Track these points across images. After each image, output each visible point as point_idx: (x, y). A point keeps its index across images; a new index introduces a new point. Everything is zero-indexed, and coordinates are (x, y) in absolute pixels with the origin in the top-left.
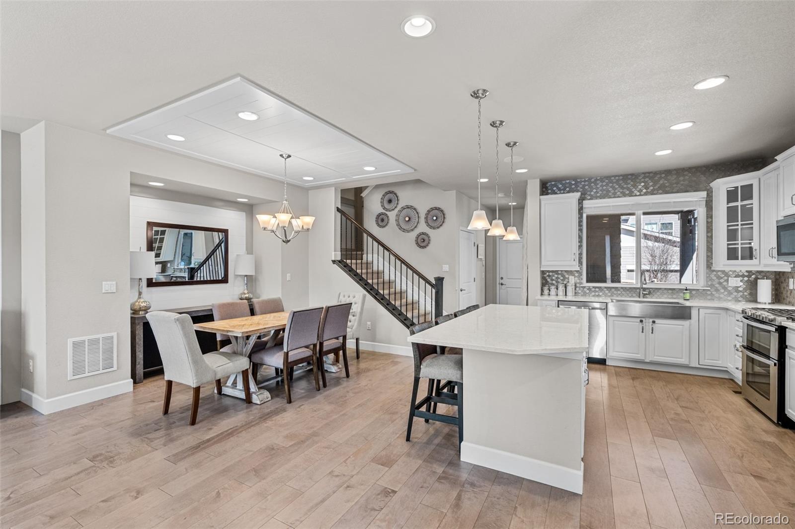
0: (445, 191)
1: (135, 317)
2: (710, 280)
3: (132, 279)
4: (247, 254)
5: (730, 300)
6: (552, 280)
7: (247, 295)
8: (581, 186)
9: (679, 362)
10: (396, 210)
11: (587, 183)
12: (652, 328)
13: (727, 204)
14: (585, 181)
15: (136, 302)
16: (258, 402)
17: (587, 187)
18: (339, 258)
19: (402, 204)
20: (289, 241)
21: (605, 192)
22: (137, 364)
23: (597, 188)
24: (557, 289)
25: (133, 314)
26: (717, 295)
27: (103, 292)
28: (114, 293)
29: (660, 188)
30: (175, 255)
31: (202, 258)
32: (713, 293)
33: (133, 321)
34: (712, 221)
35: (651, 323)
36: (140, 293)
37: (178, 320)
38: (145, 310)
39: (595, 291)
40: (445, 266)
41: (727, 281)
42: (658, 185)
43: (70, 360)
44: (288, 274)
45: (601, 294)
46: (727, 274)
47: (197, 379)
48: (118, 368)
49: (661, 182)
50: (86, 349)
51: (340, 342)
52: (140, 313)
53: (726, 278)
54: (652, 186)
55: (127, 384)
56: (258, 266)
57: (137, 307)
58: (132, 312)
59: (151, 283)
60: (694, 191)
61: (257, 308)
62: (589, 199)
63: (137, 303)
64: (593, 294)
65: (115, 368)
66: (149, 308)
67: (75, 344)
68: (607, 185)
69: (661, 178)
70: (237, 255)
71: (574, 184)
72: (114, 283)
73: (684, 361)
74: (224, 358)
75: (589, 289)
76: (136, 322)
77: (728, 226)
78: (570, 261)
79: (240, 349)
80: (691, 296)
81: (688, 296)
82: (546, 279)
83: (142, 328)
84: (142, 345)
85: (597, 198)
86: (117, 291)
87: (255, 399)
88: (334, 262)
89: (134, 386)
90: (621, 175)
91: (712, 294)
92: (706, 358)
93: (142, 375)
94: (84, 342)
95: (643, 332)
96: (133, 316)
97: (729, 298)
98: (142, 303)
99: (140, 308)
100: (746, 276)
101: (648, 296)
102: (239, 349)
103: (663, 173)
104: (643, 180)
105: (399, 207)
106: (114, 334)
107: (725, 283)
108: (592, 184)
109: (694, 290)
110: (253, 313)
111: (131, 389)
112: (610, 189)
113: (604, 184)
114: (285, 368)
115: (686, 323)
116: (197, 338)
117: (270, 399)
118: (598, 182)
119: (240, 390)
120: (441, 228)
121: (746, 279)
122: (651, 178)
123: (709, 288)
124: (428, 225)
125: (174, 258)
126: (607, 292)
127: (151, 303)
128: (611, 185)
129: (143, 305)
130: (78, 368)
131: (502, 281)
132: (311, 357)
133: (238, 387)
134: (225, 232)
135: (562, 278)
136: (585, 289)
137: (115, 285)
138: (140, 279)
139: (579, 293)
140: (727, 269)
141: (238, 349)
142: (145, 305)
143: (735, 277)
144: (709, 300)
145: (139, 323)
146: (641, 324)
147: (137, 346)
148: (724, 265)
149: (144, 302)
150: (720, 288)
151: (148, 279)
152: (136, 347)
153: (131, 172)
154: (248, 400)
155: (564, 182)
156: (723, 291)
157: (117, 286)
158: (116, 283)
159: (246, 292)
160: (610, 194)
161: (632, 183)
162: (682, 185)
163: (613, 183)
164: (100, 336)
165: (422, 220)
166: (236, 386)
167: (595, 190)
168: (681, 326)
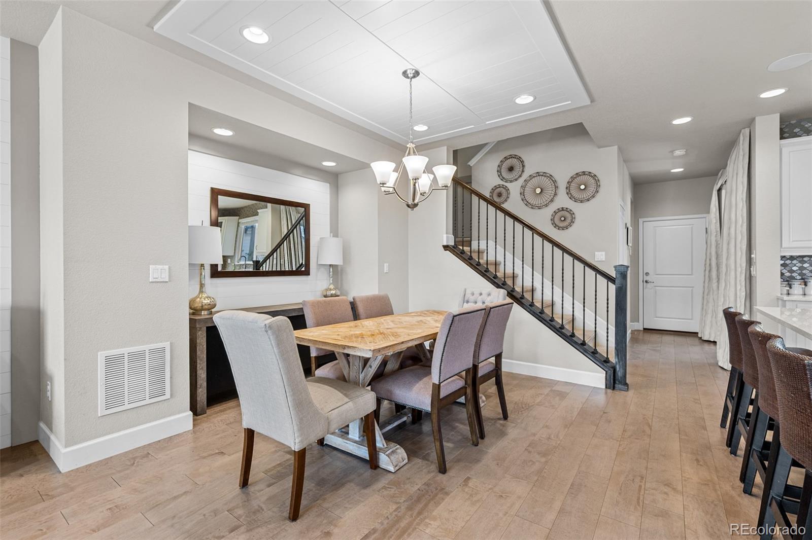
0: (599, 147)
1: (196, 319)
3: (191, 265)
4: (333, 237)
7: (333, 292)
10: (521, 181)
15: (197, 297)
16: (392, 469)
18: (452, 243)
19: (528, 171)
20: (416, 205)
22: (198, 386)
25: (193, 314)
27: (150, 281)
28: (167, 282)
30: (235, 250)
31: (265, 251)
33: (192, 322)
36: (202, 286)
37: (270, 327)
38: (208, 310)
40: (600, 253)
43: (101, 385)
44: (385, 264)
47: (301, 435)
48: (171, 395)
50: (126, 368)
51: (492, 363)
52: (203, 314)
55: (184, 419)
56: (346, 253)
57: (197, 305)
58: (192, 311)
59: (216, 273)
61: (361, 309)
63: (199, 299)
65: (168, 396)
66: (214, 306)
67: (109, 361)
70: (321, 238)
72: (167, 267)
74: (337, 392)
76: (198, 326)
79: (355, 374)
83: (205, 334)
84: (205, 359)
86: (170, 281)
87: (384, 461)
88: (446, 247)
89: (194, 420)
93: (205, 403)
94: (122, 356)
96: (193, 317)
98: (205, 299)
99: (202, 306)
102: (353, 375)
105: (525, 176)
106: (167, 345)
110: (356, 317)
111: (190, 426)
114: (436, 411)
116: (301, 359)
117: (406, 461)
119: (355, 442)
120: (593, 201)
124: (571, 197)
125: (235, 253)
127: (216, 299)
129: (207, 301)
130: (113, 397)
131: (646, 278)
132: (464, 389)
133: (350, 436)
134: (306, 207)
137: (167, 270)
138: (202, 265)
141: (351, 373)
142: (209, 301)
145: (200, 328)
147: (198, 361)
149: (207, 297)
151: (212, 266)
152: (196, 362)
153: (189, 103)
154: (373, 463)
157: (169, 272)
158: (170, 268)
159: (332, 287)
164: (146, 347)
165: (562, 191)
166: (348, 433)
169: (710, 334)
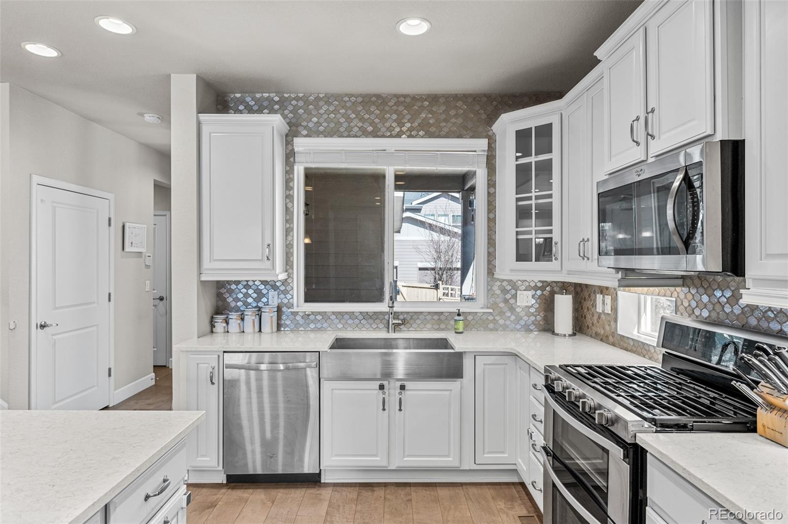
2: (492, 295)
5: (518, 330)
6: (237, 300)
8: (290, 108)
9: (443, 465)
11: (301, 103)
12: (400, 399)
13: (516, 161)
14: (297, 99)
17: (301, 111)
21: (332, 125)
23: (320, 116)
24: (243, 319)
26: (501, 322)
29: (421, 126)
32: (496, 318)
34: (495, 192)
35: (398, 391)
39: (315, 321)
41: (515, 296)
42: (419, 121)
45: (325, 325)
46: (514, 285)
49: (423, 115)
53: (513, 292)
54: (409, 121)
60: (471, 138)
62: (306, 136)
64: (312, 326)
68: (336, 111)
69: (422, 108)
71: (277, 103)
73: (450, 461)
75: (306, 316)
77: (518, 200)
78: (261, 260)
80: (466, 327)
81: (461, 326)
82: (225, 299)
85: (318, 134)
90: (360, 95)
91: (494, 319)
92: (486, 450)
95: (384, 409)
97: (518, 327)
100: (540, 288)
101: (402, 327)
103: (426, 100)
104: (395, 108)
107: (512, 301)
108: (311, 107)
109: (470, 313)
112: (342, 120)
113: (332, 108)
115: (454, 385)
118: (321, 103)
121: (539, 292)
122: (408, 107)
123: (491, 311)
126: (337, 321)
128: (343, 111)
135: (255, 295)
136: (298, 318)
139: (287, 326)
140: (514, 277)
143: (525, 290)
144: (491, 330)
146: (381, 392)
148: (512, 270)
150: (506, 309)
155: (258, 95)
156: (508, 314)
160: (342, 129)
161: (378, 112)
162: (454, 124)
163: (346, 108)
167: (315, 119)
168: (447, 393)
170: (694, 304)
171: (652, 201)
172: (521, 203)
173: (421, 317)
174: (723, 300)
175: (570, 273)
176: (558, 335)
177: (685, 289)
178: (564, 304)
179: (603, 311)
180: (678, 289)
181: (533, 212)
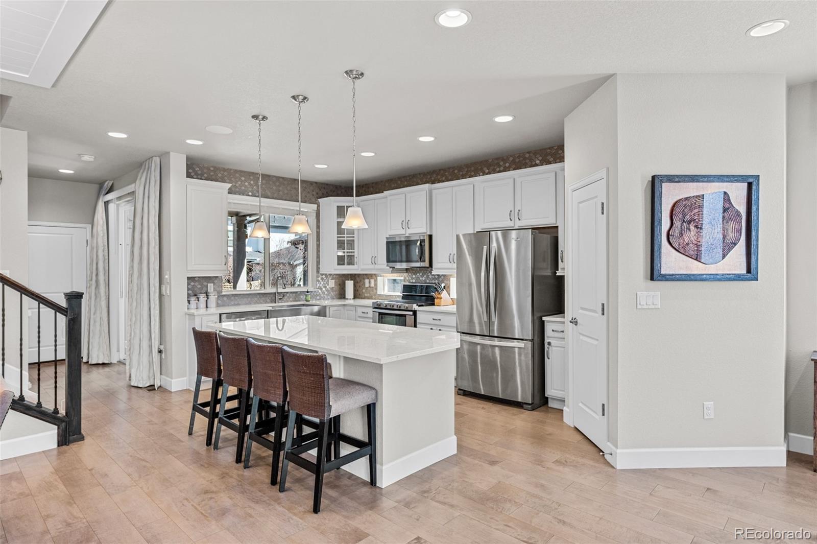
2: (318, 282)
5: (329, 299)
11: (226, 174)
13: (337, 219)
17: (226, 178)
24: (198, 300)
26: (323, 295)
34: (319, 231)
39: (235, 300)
41: (328, 283)
46: (327, 277)
53: (327, 281)
64: (233, 303)
71: (212, 171)
75: (229, 297)
77: (338, 237)
78: (221, 265)
80: (311, 298)
81: (309, 298)
91: (320, 294)
97: (329, 297)
100: (337, 278)
107: (327, 285)
108: (231, 176)
123: (318, 290)
135: (199, 286)
143: (332, 279)
144: (318, 300)
148: (335, 270)
150: (324, 289)
156: (325, 291)
169: (98, 356)
170: (410, 278)
171: (398, 247)
172: (339, 239)
173: (288, 295)
174: (419, 276)
175: (362, 270)
176: (347, 299)
177: (407, 274)
178: (350, 285)
179: (370, 287)
180: (405, 274)
181: (346, 242)
